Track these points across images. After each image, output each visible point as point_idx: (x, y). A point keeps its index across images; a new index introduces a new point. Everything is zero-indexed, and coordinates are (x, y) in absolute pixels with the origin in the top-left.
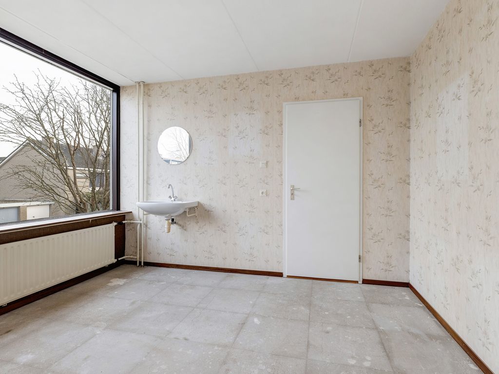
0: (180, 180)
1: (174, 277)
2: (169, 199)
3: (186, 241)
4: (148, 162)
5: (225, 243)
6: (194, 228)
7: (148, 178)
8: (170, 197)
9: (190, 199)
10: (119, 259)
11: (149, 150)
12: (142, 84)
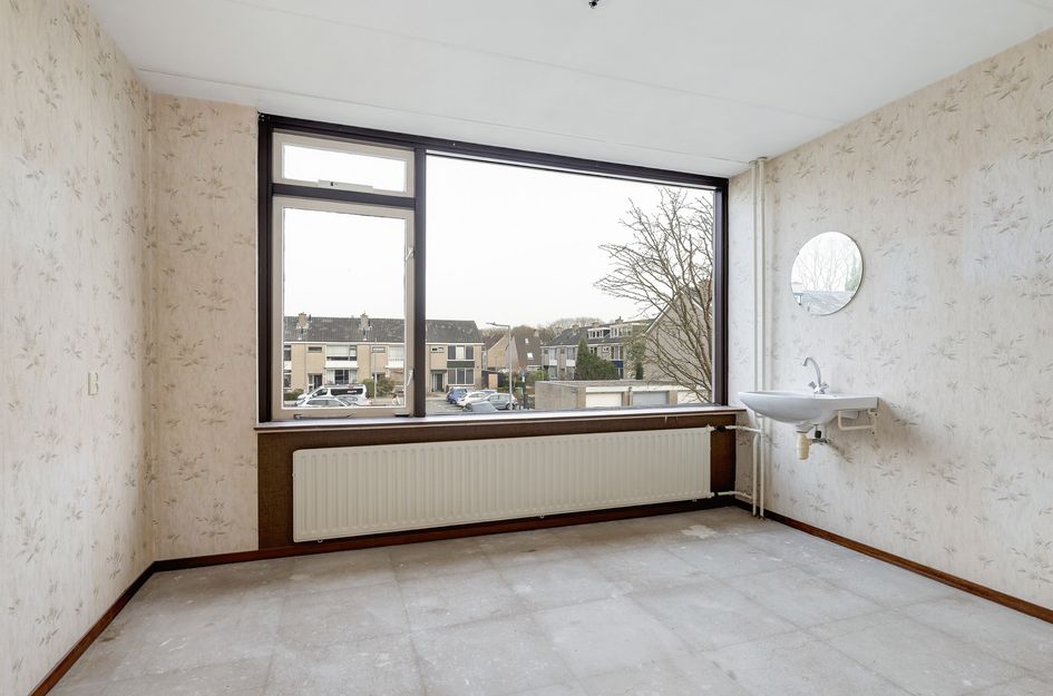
0: (837, 347)
1: (806, 555)
2: (810, 388)
3: (850, 484)
4: (774, 312)
5: (953, 510)
6: (866, 456)
7: (774, 345)
8: (812, 385)
9: (860, 390)
10: (720, 494)
11: (776, 290)
12: (761, 164)
